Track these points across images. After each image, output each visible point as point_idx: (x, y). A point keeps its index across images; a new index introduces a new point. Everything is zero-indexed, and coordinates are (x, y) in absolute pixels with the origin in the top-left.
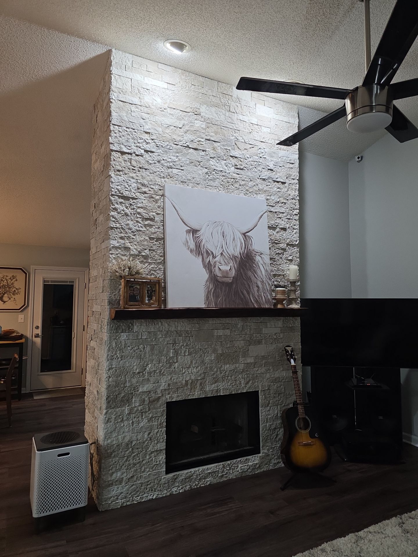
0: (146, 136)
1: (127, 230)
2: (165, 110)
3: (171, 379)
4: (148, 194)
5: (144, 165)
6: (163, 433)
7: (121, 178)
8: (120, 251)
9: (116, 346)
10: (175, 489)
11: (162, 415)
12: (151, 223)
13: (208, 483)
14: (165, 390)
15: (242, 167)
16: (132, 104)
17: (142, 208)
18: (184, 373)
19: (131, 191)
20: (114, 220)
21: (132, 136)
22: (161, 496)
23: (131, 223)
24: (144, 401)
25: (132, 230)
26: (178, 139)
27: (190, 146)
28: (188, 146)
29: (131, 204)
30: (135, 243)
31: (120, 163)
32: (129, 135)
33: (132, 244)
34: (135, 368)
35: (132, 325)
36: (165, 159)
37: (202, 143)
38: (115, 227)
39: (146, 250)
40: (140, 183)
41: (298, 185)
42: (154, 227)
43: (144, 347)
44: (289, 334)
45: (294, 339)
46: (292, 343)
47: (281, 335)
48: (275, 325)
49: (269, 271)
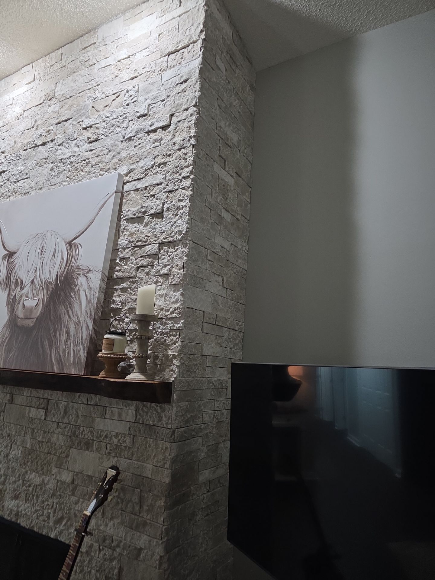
15: (96, 137)
27: (38, 144)
44: (147, 442)
45: (154, 456)
46: (149, 466)
47: (128, 441)
48: (120, 415)
49: (94, 302)
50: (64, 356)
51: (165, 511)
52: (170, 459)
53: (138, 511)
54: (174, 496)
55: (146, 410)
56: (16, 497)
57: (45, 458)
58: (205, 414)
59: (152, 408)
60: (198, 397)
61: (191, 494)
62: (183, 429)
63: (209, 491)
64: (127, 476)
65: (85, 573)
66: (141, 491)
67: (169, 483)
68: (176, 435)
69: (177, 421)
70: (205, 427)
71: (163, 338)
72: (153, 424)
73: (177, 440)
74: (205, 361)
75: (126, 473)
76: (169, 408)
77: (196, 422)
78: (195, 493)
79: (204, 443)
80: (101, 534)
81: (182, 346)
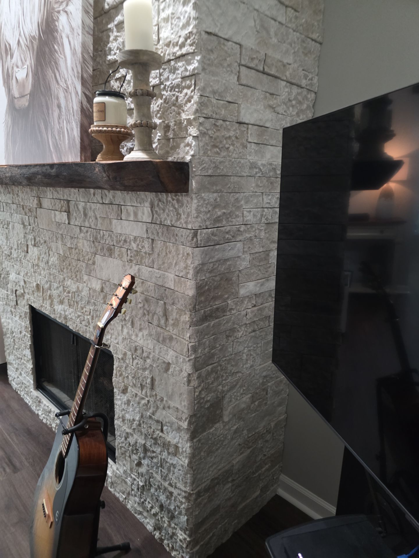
6: (29, 340)
44: (166, 248)
45: (176, 264)
46: (171, 276)
47: (147, 245)
48: (136, 214)
49: (79, 50)
50: (60, 139)
51: (190, 327)
52: (193, 267)
53: (164, 325)
54: (203, 311)
55: (162, 206)
56: (61, 302)
57: (77, 265)
58: (248, 212)
59: (169, 203)
60: (234, 187)
61: (228, 309)
62: (210, 230)
63: (255, 306)
64: (149, 287)
65: (124, 378)
66: (165, 303)
67: (193, 296)
68: (199, 237)
69: (199, 219)
70: (248, 229)
71: (174, 95)
72: (171, 224)
73: (201, 244)
74: (245, 132)
75: (149, 283)
76: (188, 201)
77: (232, 222)
78: (233, 307)
79: (245, 250)
80: (132, 344)
81: (201, 104)
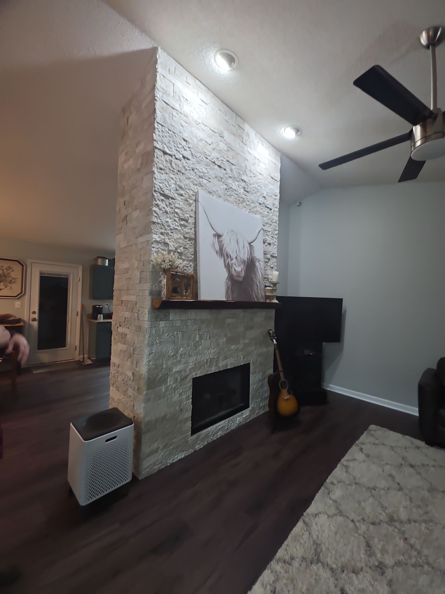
0: (184, 143)
1: (166, 227)
2: (199, 124)
3: (197, 359)
4: (184, 196)
5: (181, 170)
6: (190, 404)
7: (164, 176)
8: (160, 245)
9: (156, 333)
10: (197, 446)
11: (190, 389)
12: (186, 224)
13: (219, 436)
14: (192, 368)
15: (248, 190)
16: (173, 109)
17: (179, 208)
18: (206, 353)
19: (171, 190)
20: (156, 215)
21: (173, 139)
22: (187, 454)
23: (170, 221)
24: (177, 379)
25: (171, 228)
26: (208, 153)
27: (216, 163)
28: (214, 162)
29: (170, 203)
30: (173, 240)
31: (162, 162)
32: (171, 137)
33: (170, 240)
34: (170, 352)
35: (169, 314)
36: (197, 168)
37: (224, 163)
38: (157, 222)
39: (181, 247)
40: (178, 185)
41: (278, 213)
42: (187, 228)
43: (177, 333)
49: (263, 274)
